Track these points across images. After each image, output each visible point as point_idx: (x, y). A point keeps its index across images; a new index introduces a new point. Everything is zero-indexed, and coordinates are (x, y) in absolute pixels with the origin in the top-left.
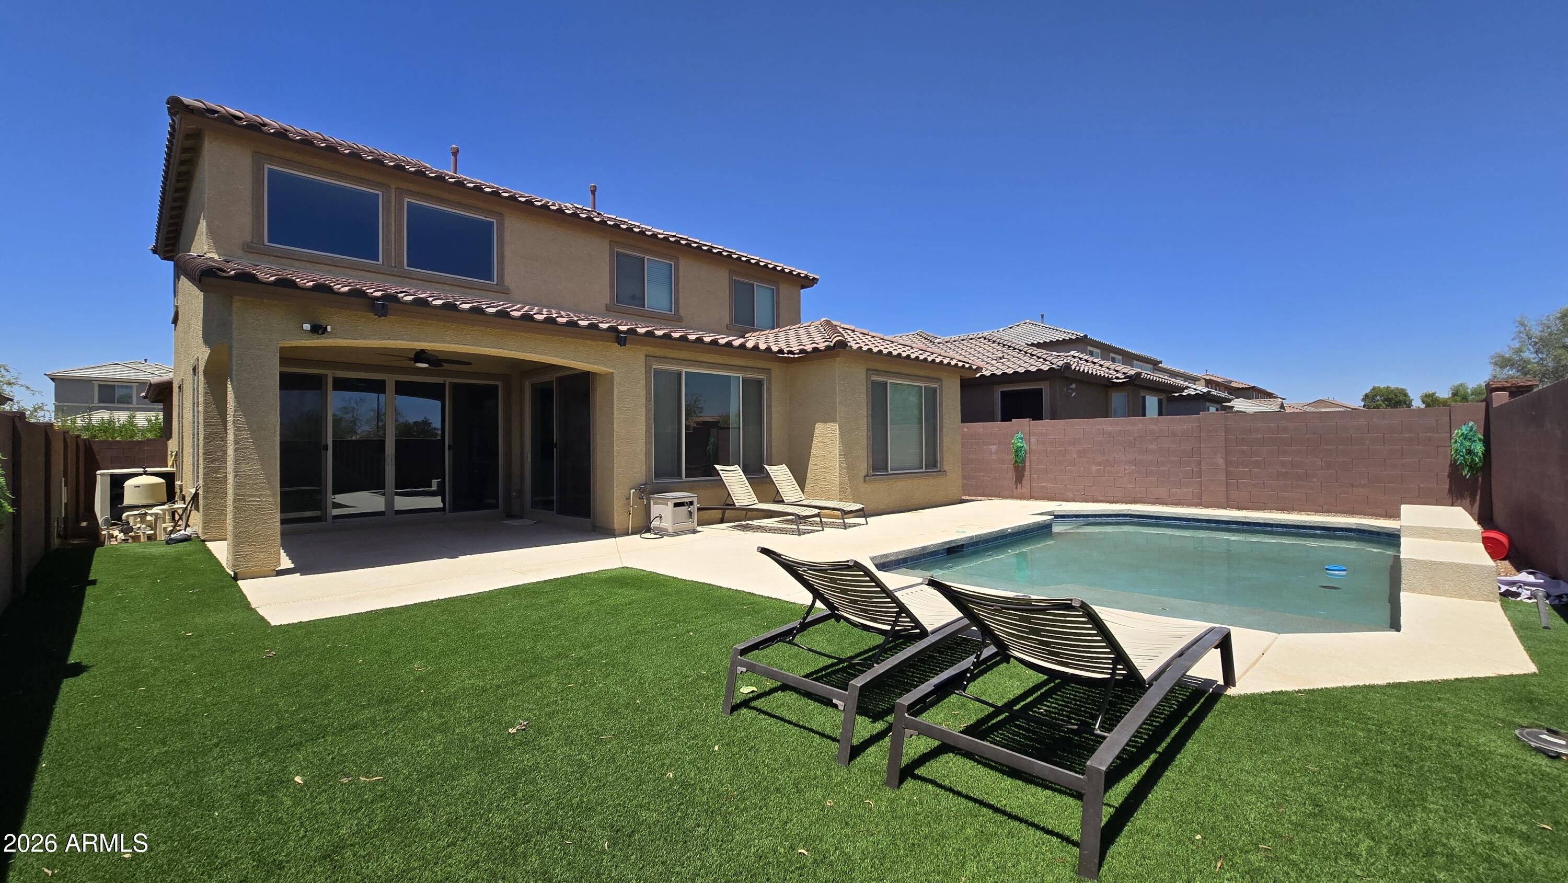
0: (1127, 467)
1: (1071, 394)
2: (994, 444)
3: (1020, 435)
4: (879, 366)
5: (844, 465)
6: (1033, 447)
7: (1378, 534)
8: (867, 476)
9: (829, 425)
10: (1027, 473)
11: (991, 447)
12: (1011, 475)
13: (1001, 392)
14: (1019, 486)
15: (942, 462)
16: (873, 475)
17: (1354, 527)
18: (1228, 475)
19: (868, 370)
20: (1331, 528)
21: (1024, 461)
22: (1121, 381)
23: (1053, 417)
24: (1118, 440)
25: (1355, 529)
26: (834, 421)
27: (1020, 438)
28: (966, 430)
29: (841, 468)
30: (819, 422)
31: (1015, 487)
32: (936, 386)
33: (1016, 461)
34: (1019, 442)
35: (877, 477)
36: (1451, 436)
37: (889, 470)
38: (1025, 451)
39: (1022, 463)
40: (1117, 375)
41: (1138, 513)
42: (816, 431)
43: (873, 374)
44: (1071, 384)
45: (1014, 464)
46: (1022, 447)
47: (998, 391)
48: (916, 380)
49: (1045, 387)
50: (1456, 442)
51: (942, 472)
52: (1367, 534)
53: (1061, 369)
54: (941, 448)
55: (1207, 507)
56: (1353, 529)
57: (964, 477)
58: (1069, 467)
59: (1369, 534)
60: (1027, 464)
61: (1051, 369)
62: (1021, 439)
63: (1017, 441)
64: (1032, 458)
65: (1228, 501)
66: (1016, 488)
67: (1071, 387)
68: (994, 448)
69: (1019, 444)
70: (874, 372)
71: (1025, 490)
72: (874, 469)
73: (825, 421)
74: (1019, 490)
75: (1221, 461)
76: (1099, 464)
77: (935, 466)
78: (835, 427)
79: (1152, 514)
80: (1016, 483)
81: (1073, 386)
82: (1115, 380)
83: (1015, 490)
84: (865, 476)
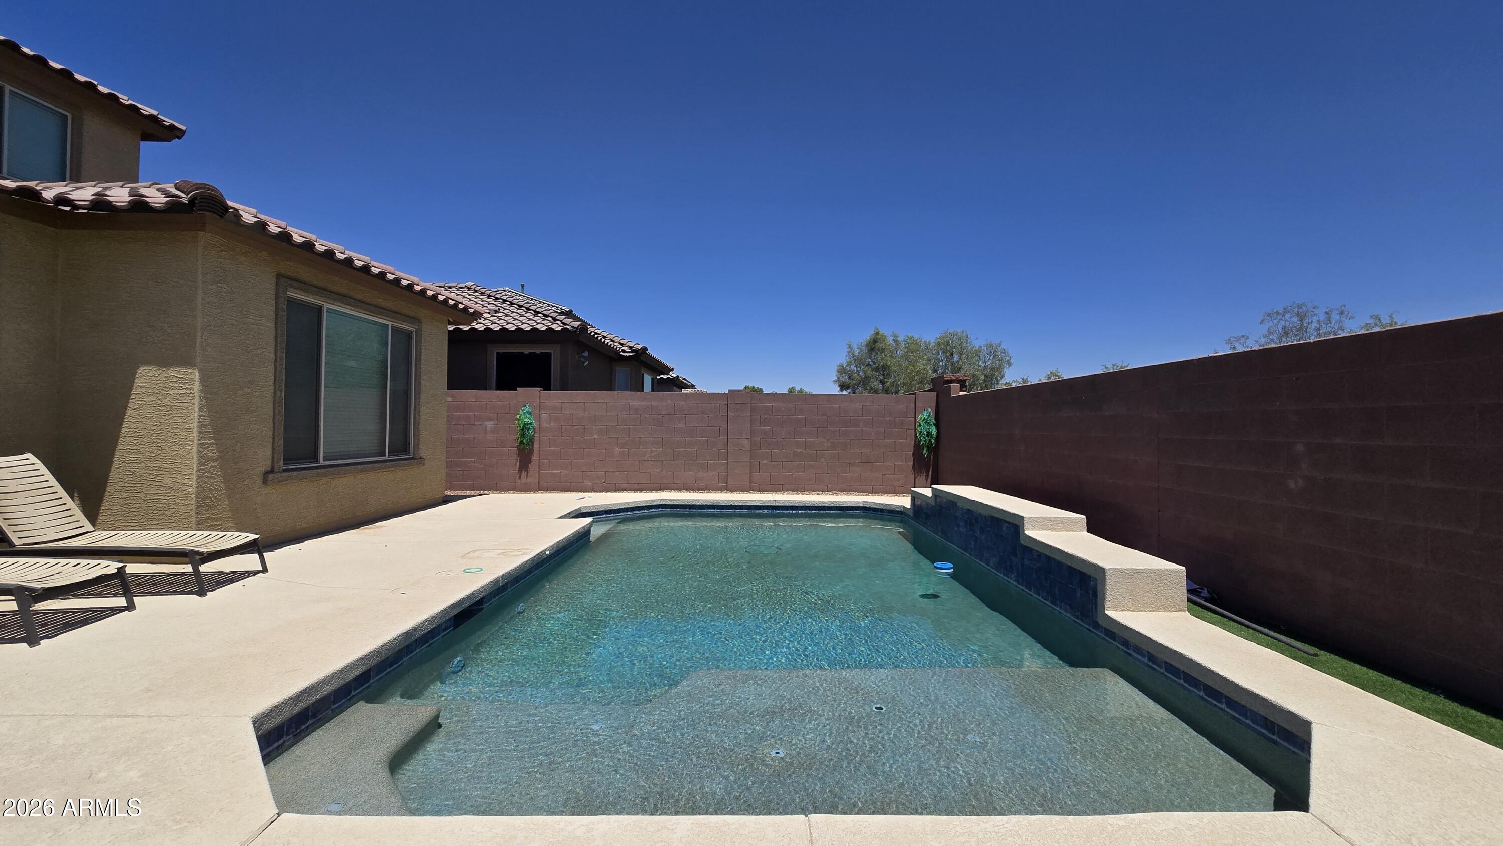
0: (654, 449)
1: (584, 363)
2: (490, 419)
3: (527, 409)
4: (305, 273)
5: (213, 452)
6: (544, 425)
7: (882, 511)
8: (272, 471)
9: (175, 372)
10: (535, 458)
11: (487, 423)
12: (513, 461)
13: (498, 353)
14: (524, 474)
15: (417, 446)
16: (285, 471)
17: (861, 505)
18: (752, 456)
19: (279, 276)
20: (843, 507)
21: (531, 441)
22: (628, 354)
23: (564, 387)
24: (645, 417)
25: (862, 507)
26: (187, 361)
27: (527, 412)
28: (450, 399)
29: (203, 459)
30: (148, 363)
31: (518, 476)
32: (412, 329)
33: (521, 442)
34: (526, 417)
35: (295, 473)
36: (915, 420)
37: (321, 460)
38: (534, 429)
39: (529, 445)
40: (623, 348)
41: (671, 503)
42: (138, 382)
43: (291, 286)
44: (583, 352)
45: (518, 446)
46: (530, 424)
47: (493, 353)
48: (376, 314)
49: (554, 351)
50: (920, 425)
51: (417, 460)
52: (872, 512)
53: (576, 331)
54: (417, 424)
55: (732, 491)
56: (860, 507)
57: (449, 465)
58: (588, 450)
59: (874, 511)
60: (536, 446)
61: (564, 330)
62: (530, 413)
63: (524, 416)
64: (542, 438)
65: (751, 484)
66: (520, 477)
67: (583, 354)
68: (490, 424)
69: (527, 420)
70: (295, 284)
71: (532, 479)
72: (287, 460)
73: (164, 362)
74: (523, 479)
75: (746, 442)
76: (623, 445)
77: (406, 450)
78: (195, 375)
79: (686, 503)
80: (520, 471)
81: (586, 354)
82: (621, 353)
83: (518, 481)
84: (266, 473)
